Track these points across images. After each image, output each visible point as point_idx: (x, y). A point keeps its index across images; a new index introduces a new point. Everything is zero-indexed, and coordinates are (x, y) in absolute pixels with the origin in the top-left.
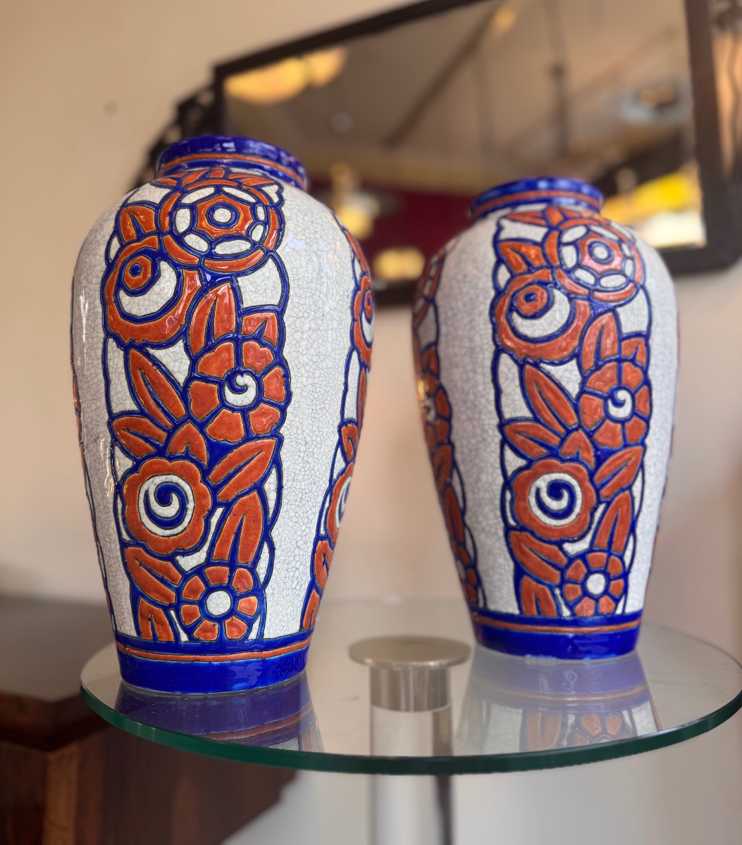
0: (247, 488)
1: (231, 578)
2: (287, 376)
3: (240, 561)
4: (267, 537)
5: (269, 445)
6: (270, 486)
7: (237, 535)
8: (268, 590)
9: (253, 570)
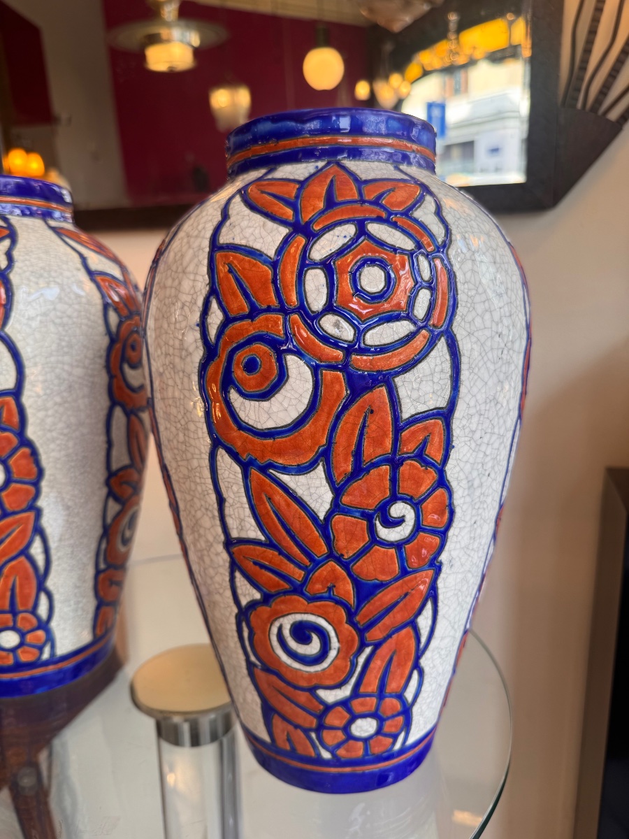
0: (14, 554)
1: (15, 622)
2: (34, 453)
3: (19, 607)
4: (41, 587)
5: (28, 518)
6: (36, 550)
7: (13, 590)
8: (54, 624)
9: (34, 611)
